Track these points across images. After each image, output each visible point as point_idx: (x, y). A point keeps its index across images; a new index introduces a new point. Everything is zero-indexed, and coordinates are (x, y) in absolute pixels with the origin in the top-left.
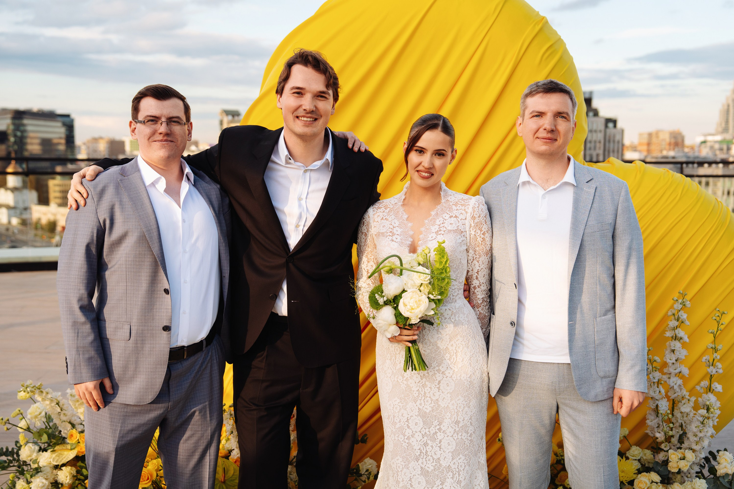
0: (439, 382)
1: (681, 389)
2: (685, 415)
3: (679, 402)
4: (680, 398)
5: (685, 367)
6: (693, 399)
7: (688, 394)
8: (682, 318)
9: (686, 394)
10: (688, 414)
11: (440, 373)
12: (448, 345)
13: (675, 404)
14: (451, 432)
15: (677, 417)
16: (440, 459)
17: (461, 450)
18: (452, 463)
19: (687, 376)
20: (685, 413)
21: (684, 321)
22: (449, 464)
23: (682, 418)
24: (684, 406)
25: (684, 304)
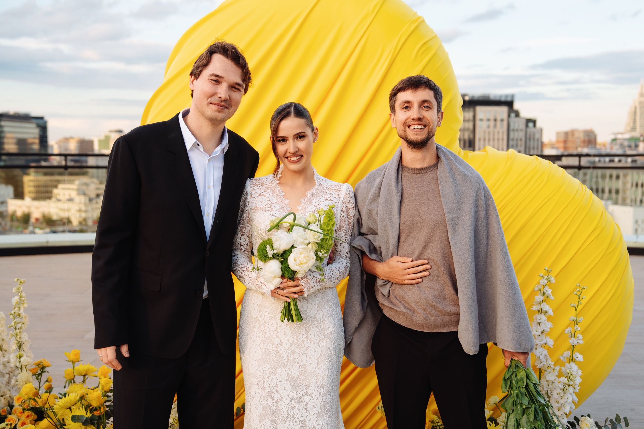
0: (307, 348)
1: (546, 360)
2: (550, 384)
3: (545, 371)
4: (546, 366)
5: (550, 338)
6: (558, 368)
7: (553, 363)
8: (547, 293)
9: (551, 362)
10: (553, 382)
11: (308, 340)
12: (316, 313)
13: (542, 374)
14: (317, 395)
15: (543, 385)
16: (306, 421)
17: (325, 412)
18: (317, 424)
19: (552, 347)
20: (551, 382)
21: (549, 296)
22: (314, 425)
23: (548, 386)
24: (550, 375)
25: (548, 280)
